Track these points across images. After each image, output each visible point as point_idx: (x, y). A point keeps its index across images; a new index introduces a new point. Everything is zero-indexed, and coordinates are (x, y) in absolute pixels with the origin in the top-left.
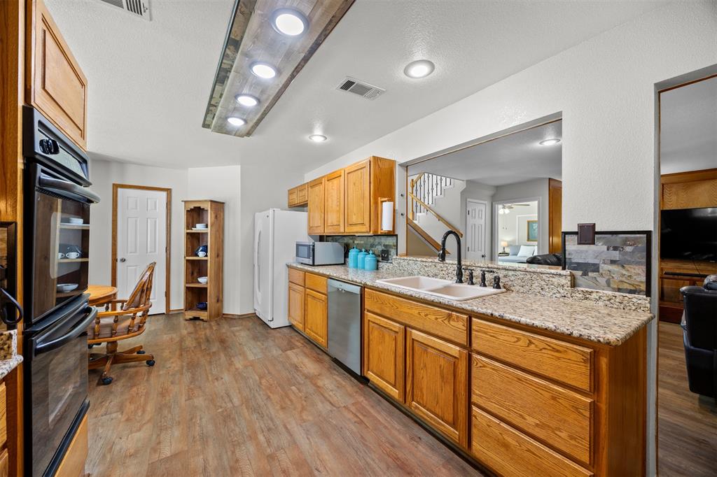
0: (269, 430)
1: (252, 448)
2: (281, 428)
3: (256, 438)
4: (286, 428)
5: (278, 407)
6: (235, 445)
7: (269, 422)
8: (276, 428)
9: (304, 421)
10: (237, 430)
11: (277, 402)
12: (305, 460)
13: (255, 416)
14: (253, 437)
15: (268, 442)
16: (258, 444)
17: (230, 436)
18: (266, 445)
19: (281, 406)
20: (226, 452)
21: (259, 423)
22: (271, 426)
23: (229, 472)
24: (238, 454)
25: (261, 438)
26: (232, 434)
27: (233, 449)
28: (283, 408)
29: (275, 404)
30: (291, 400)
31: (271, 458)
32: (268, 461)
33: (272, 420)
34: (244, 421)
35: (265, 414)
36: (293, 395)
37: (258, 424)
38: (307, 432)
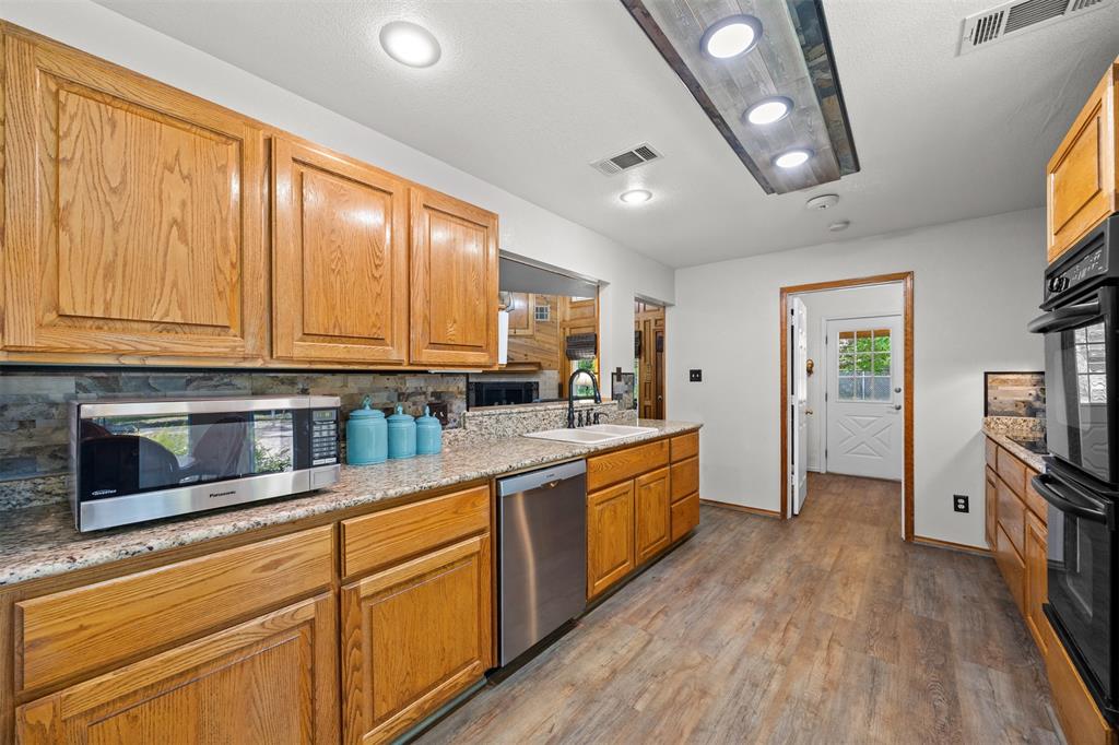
0: (755, 685)
1: (796, 687)
2: (740, 674)
3: (781, 692)
4: (733, 671)
5: (708, 700)
6: (815, 709)
7: (744, 692)
8: (745, 680)
9: (705, 658)
10: (797, 724)
11: (698, 708)
12: (754, 636)
13: (754, 720)
14: (784, 696)
15: (771, 676)
16: (786, 683)
17: (814, 725)
18: (777, 676)
19: (701, 698)
20: (832, 710)
21: (758, 705)
22: (747, 687)
23: (841, 687)
24: (818, 696)
25: (775, 686)
26: (810, 726)
27: (821, 706)
28: (704, 693)
29: (703, 709)
30: (678, 692)
31: (783, 662)
32: (789, 662)
33: (737, 694)
34: (777, 729)
35: (737, 708)
36: (660, 696)
37: (761, 706)
38: (719, 648)
